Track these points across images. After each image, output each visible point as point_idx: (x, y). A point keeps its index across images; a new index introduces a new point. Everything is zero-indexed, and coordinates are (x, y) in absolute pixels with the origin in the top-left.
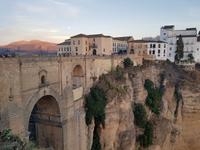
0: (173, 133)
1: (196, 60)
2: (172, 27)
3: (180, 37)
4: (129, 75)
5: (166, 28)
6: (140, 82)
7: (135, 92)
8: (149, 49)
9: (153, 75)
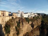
0: (22, 31)
3: (22, 13)
5: (19, 11)
7: (15, 24)
8: (17, 15)
9: (18, 20)
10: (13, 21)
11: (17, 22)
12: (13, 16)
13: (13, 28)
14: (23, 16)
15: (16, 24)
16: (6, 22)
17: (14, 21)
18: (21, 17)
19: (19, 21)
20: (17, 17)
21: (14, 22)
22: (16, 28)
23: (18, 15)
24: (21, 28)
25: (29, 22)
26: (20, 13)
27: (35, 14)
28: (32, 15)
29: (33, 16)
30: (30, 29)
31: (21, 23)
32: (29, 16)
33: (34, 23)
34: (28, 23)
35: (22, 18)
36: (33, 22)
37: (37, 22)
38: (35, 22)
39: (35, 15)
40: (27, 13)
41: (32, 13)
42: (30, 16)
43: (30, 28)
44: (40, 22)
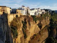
0: (29, 33)
3: (27, 9)
5: (23, 6)
8: (21, 12)
9: (23, 19)
12: (17, 14)
14: (29, 14)
16: (10, 22)
17: (19, 21)
18: (26, 15)
19: (25, 20)
25: (37, 21)
26: (25, 10)
27: (43, 11)
29: (41, 13)
30: (37, 30)
31: (28, 24)
33: (42, 23)
36: (41, 21)
37: (45, 21)
40: (33, 9)
41: (39, 9)
42: (37, 14)
43: (37, 28)
44: (48, 21)
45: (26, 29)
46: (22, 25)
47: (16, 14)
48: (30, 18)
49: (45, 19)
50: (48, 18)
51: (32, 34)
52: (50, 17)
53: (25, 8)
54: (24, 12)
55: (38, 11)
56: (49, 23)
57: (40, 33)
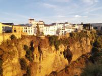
1: (45, 34)
2: (33, 20)
3: (38, 24)
4: (15, 44)
5: (31, 20)
6: (22, 47)
8: (24, 30)
9: (27, 42)
10: (13, 44)
11: (25, 47)
12: (14, 33)
13: (13, 62)
15: (22, 53)
17: (16, 46)
18: (35, 35)
20: (24, 36)
21: (15, 48)
22: (22, 62)
23: (28, 30)
24: (35, 63)
25: (59, 47)
26: (33, 26)
27: (77, 27)
28: (66, 30)
29: (71, 31)
30: (60, 62)
32: (58, 32)
33: (71, 49)
34: (57, 49)
35: (38, 38)
36: (69, 46)
37: (81, 46)
38: (76, 45)
39: (77, 29)
40: (53, 24)
42: (62, 32)
44: (89, 46)
45: (32, 61)
46: (23, 54)
47: (11, 34)
48: (42, 40)
49: (81, 42)
50: (86, 41)
51: (47, 70)
52: (93, 38)
53: (33, 22)
54: (30, 30)
55: (64, 27)
56: (89, 51)
57: (68, 69)
